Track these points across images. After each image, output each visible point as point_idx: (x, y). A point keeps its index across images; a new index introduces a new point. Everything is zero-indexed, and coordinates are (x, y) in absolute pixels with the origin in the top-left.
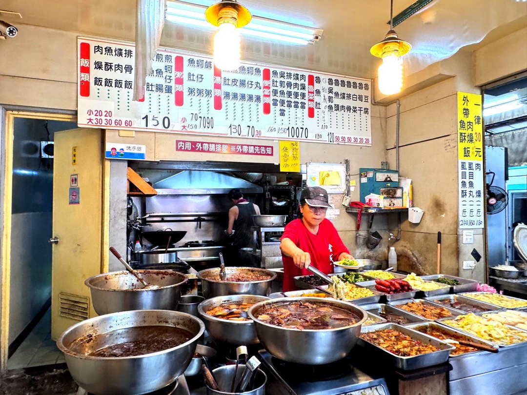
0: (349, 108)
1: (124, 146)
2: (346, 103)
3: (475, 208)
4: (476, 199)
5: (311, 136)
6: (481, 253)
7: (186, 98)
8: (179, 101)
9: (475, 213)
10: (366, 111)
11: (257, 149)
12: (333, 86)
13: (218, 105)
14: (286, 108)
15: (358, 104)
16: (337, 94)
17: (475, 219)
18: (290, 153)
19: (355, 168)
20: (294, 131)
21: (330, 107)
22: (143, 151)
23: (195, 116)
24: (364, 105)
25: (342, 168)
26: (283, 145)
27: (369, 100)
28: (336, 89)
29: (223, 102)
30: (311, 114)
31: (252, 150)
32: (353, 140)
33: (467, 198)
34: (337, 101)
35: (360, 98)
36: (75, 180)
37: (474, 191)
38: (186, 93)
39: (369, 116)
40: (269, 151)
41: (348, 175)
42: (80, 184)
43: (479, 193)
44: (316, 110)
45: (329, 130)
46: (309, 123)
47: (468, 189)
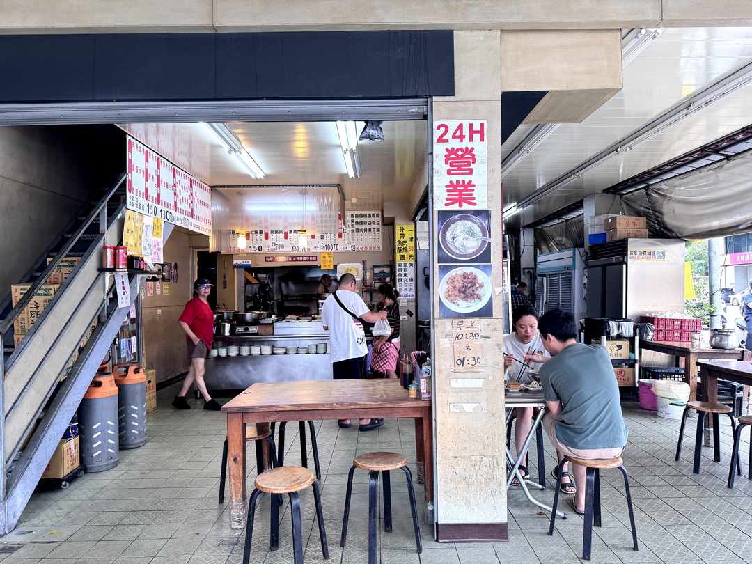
0: (366, 230)
1: (241, 261)
2: (363, 227)
3: (408, 288)
4: (409, 283)
5: (340, 249)
6: (413, 311)
7: (270, 235)
8: (266, 237)
9: (408, 290)
10: (378, 230)
11: (308, 258)
12: (355, 218)
13: (286, 237)
14: (325, 235)
15: (372, 226)
16: (357, 223)
17: (409, 293)
18: (327, 259)
19: (369, 265)
20: (330, 247)
21: (353, 231)
22: (250, 263)
23: (274, 244)
24: (376, 226)
25: (360, 266)
26: (322, 255)
27: (380, 223)
28: (356, 219)
29: (289, 235)
30: (340, 236)
31: (305, 259)
32: (368, 248)
33: (402, 283)
34: (357, 227)
35: (374, 223)
36: (225, 277)
37: (408, 278)
38: (269, 233)
39: (380, 233)
40: (314, 259)
41: (365, 270)
42: (227, 279)
43: (411, 280)
44: (343, 234)
45: (352, 244)
46: (339, 241)
47: (403, 278)
